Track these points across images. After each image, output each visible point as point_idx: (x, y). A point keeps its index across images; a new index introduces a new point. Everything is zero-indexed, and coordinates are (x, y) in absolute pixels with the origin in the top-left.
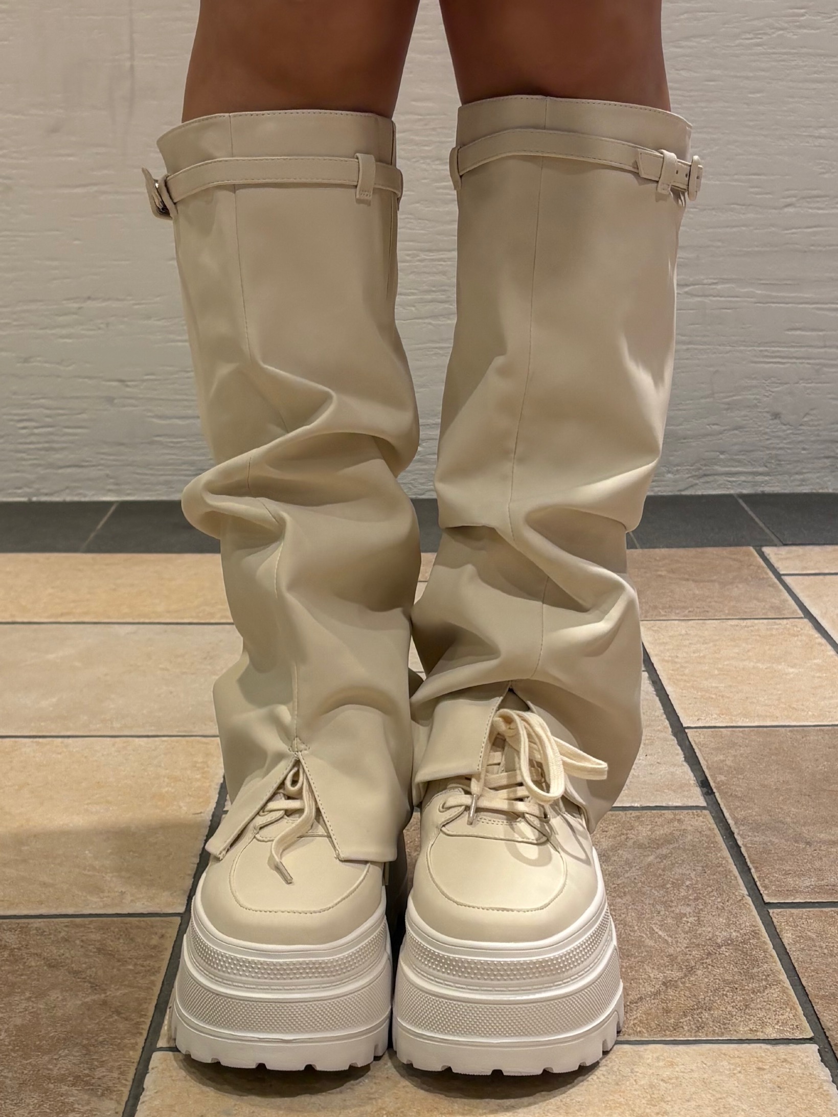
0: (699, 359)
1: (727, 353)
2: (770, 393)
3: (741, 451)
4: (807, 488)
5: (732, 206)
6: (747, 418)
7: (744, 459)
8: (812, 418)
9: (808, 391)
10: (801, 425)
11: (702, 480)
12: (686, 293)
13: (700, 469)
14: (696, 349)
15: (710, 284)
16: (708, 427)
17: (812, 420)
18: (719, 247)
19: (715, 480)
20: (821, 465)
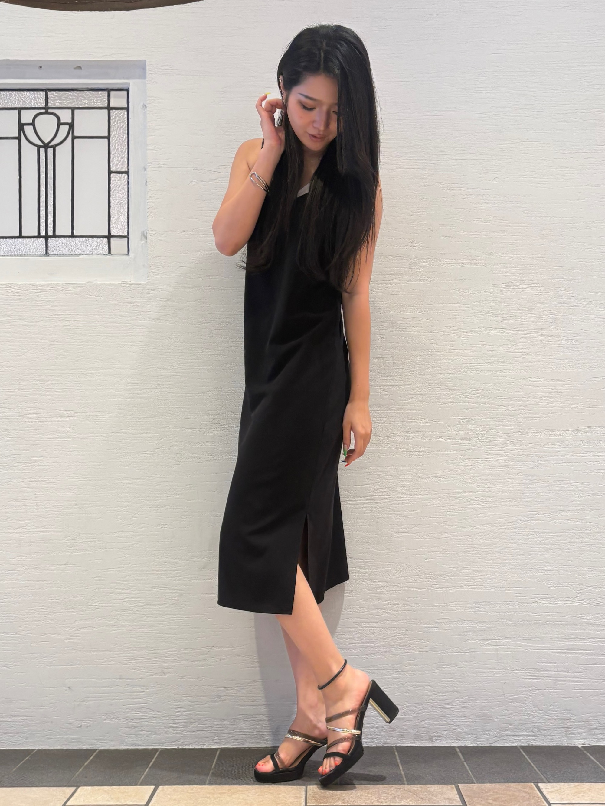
0: (496, 677)
1: (510, 674)
2: (532, 694)
3: (520, 724)
4: (554, 743)
5: (508, 602)
6: (522, 707)
7: (522, 728)
8: (554, 707)
9: (551, 693)
10: (549, 711)
11: (501, 738)
12: (488, 644)
13: (500, 733)
14: (494, 672)
15: (499, 640)
16: (502, 711)
18: (503, 622)
19: (508, 739)
20: (560, 731)
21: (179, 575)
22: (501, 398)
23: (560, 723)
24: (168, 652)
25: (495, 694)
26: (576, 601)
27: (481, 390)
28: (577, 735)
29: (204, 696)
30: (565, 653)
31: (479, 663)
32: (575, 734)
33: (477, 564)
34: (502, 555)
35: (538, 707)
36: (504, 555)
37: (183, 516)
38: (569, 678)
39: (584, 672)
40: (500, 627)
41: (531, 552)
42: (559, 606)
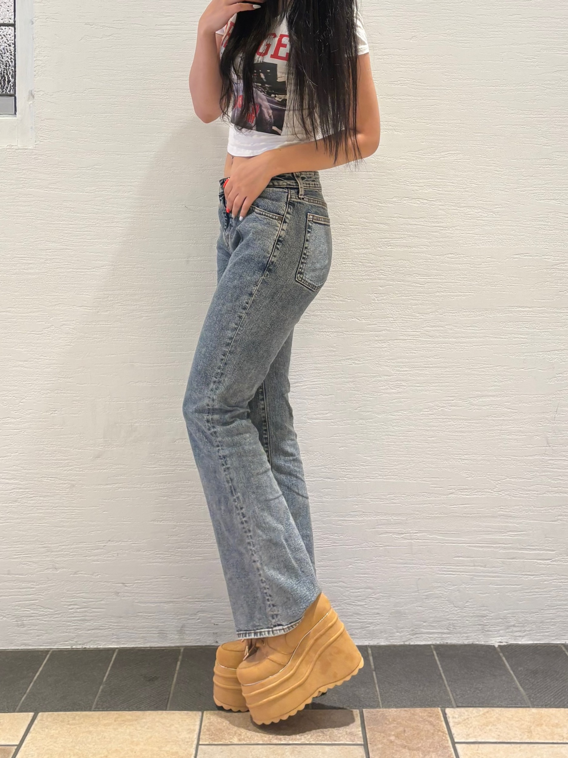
0: (410, 572)
2: (447, 590)
3: (434, 621)
5: (423, 494)
6: (436, 604)
7: (436, 626)
8: (470, 604)
9: (468, 589)
11: (415, 636)
12: (402, 537)
13: (413, 630)
14: (408, 567)
15: (414, 533)
16: (416, 608)
17: (470, 605)
18: (418, 514)
19: (422, 636)
20: (476, 629)
21: (70, 464)
22: (417, 275)
23: (476, 620)
24: (60, 546)
25: (409, 590)
26: (495, 493)
27: (395, 267)
28: (494, 633)
29: (100, 592)
30: (482, 547)
31: (392, 558)
32: (491, 632)
33: (392, 453)
34: (418, 443)
35: (453, 604)
36: (420, 443)
37: (73, 401)
38: (486, 573)
39: (502, 567)
40: (414, 520)
41: (448, 440)
42: (477, 497)
